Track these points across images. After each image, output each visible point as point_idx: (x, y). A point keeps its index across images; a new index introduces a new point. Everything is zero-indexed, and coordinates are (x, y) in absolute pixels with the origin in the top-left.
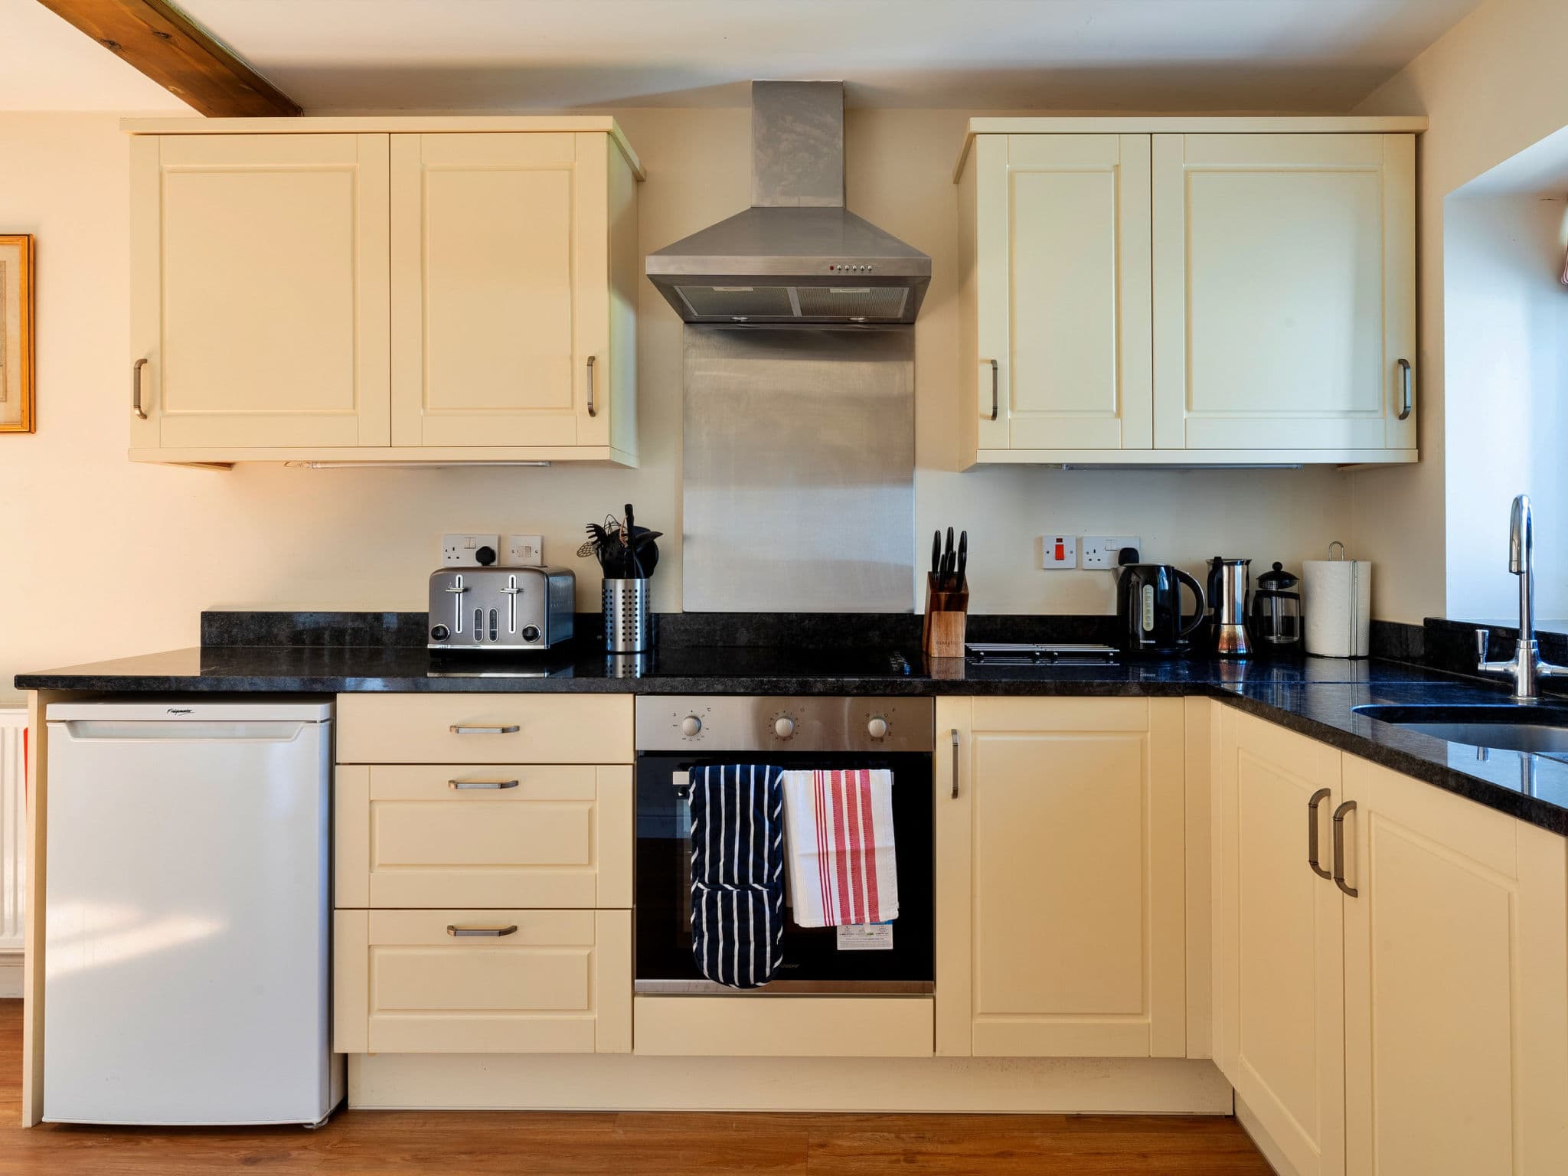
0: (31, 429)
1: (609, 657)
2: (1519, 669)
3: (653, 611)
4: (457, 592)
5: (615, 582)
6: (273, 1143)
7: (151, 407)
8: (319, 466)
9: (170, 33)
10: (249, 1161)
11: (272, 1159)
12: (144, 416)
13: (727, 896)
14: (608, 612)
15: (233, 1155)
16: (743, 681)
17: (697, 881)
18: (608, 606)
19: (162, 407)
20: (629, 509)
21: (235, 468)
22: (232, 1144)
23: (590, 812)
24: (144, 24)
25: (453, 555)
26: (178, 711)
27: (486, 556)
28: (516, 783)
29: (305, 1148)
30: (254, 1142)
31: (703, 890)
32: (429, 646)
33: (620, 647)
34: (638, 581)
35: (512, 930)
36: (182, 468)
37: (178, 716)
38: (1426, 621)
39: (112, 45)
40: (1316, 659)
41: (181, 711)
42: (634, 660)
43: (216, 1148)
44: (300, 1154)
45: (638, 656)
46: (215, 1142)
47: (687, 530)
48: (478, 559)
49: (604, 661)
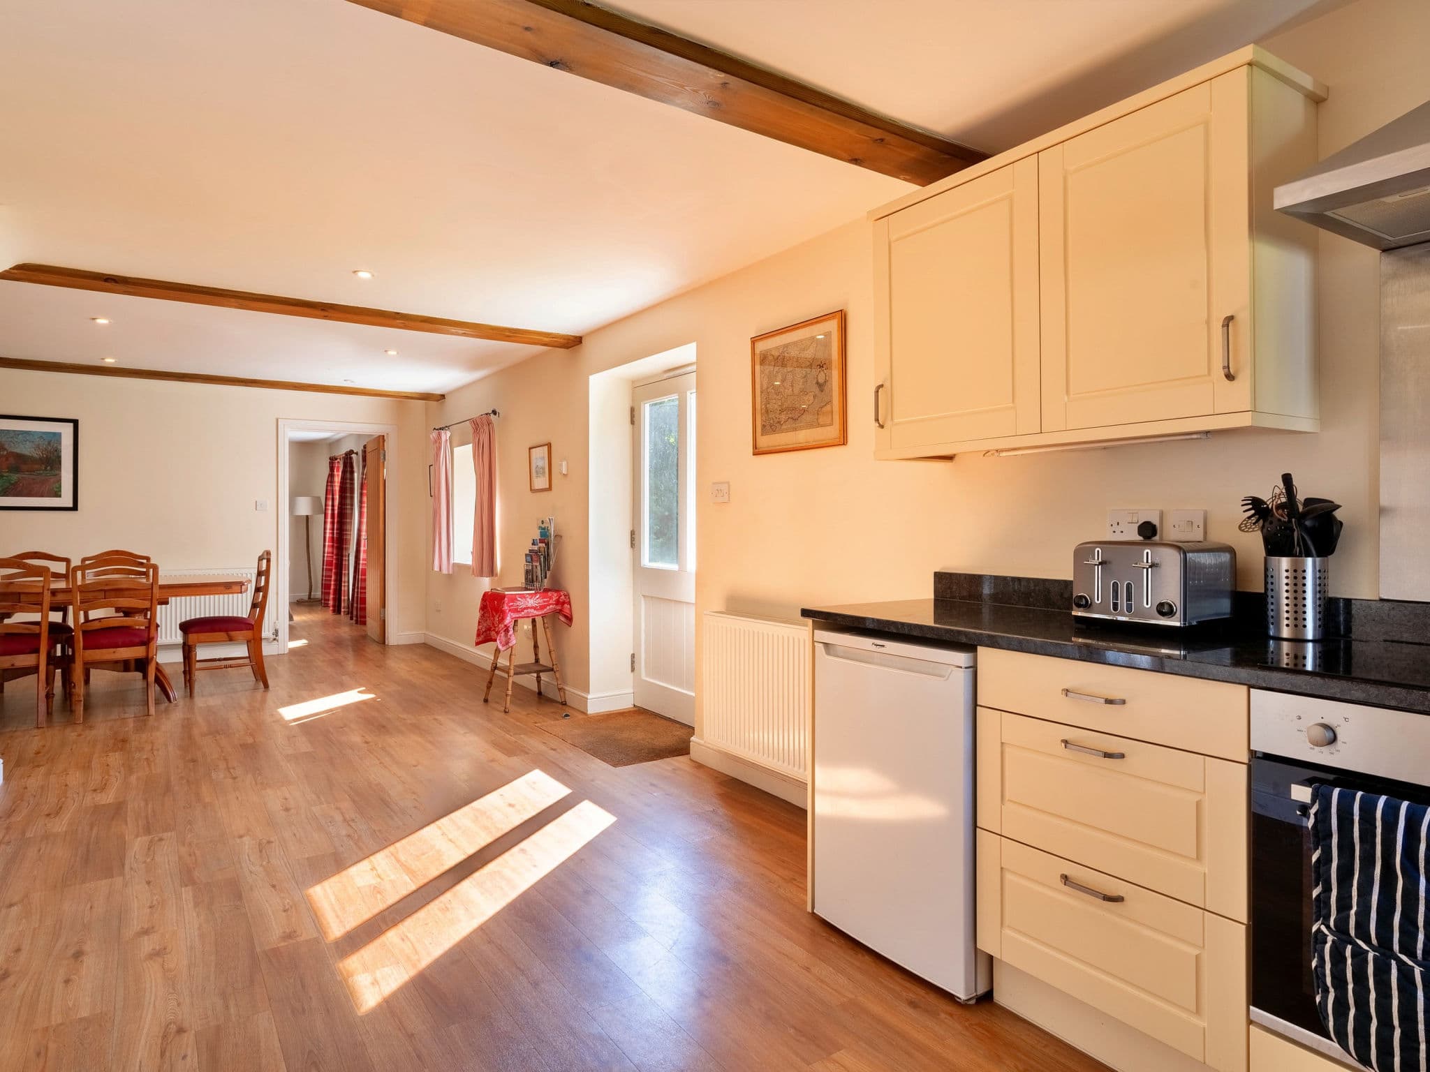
0: (844, 443)
1: (1271, 642)
3: (1332, 594)
4: (1096, 565)
5: (1279, 562)
6: (932, 999)
7: (885, 419)
8: (1004, 454)
9: (883, 137)
10: (913, 1004)
11: (927, 1011)
12: (882, 427)
13: (1359, 955)
14: (1270, 593)
15: (904, 994)
16: (1394, 692)
17: (1320, 922)
18: (1270, 586)
19: (892, 419)
20: (1287, 479)
21: (956, 458)
22: (908, 985)
23: (1198, 805)
24: (865, 138)
25: (1118, 529)
26: (878, 645)
27: (1148, 531)
28: (1122, 756)
29: (951, 1015)
30: (921, 992)
31: (1327, 936)
32: (1074, 613)
33: (1286, 633)
34: (1309, 561)
35: (1118, 899)
36: (909, 462)
37: (877, 648)
39: (855, 161)
41: (880, 645)
42: (1304, 650)
43: (897, 983)
44: (946, 1018)
45: (1310, 645)
46: (898, 977)
47: (1384, 501)
48: (1140, 534)
49: (1266, 646)
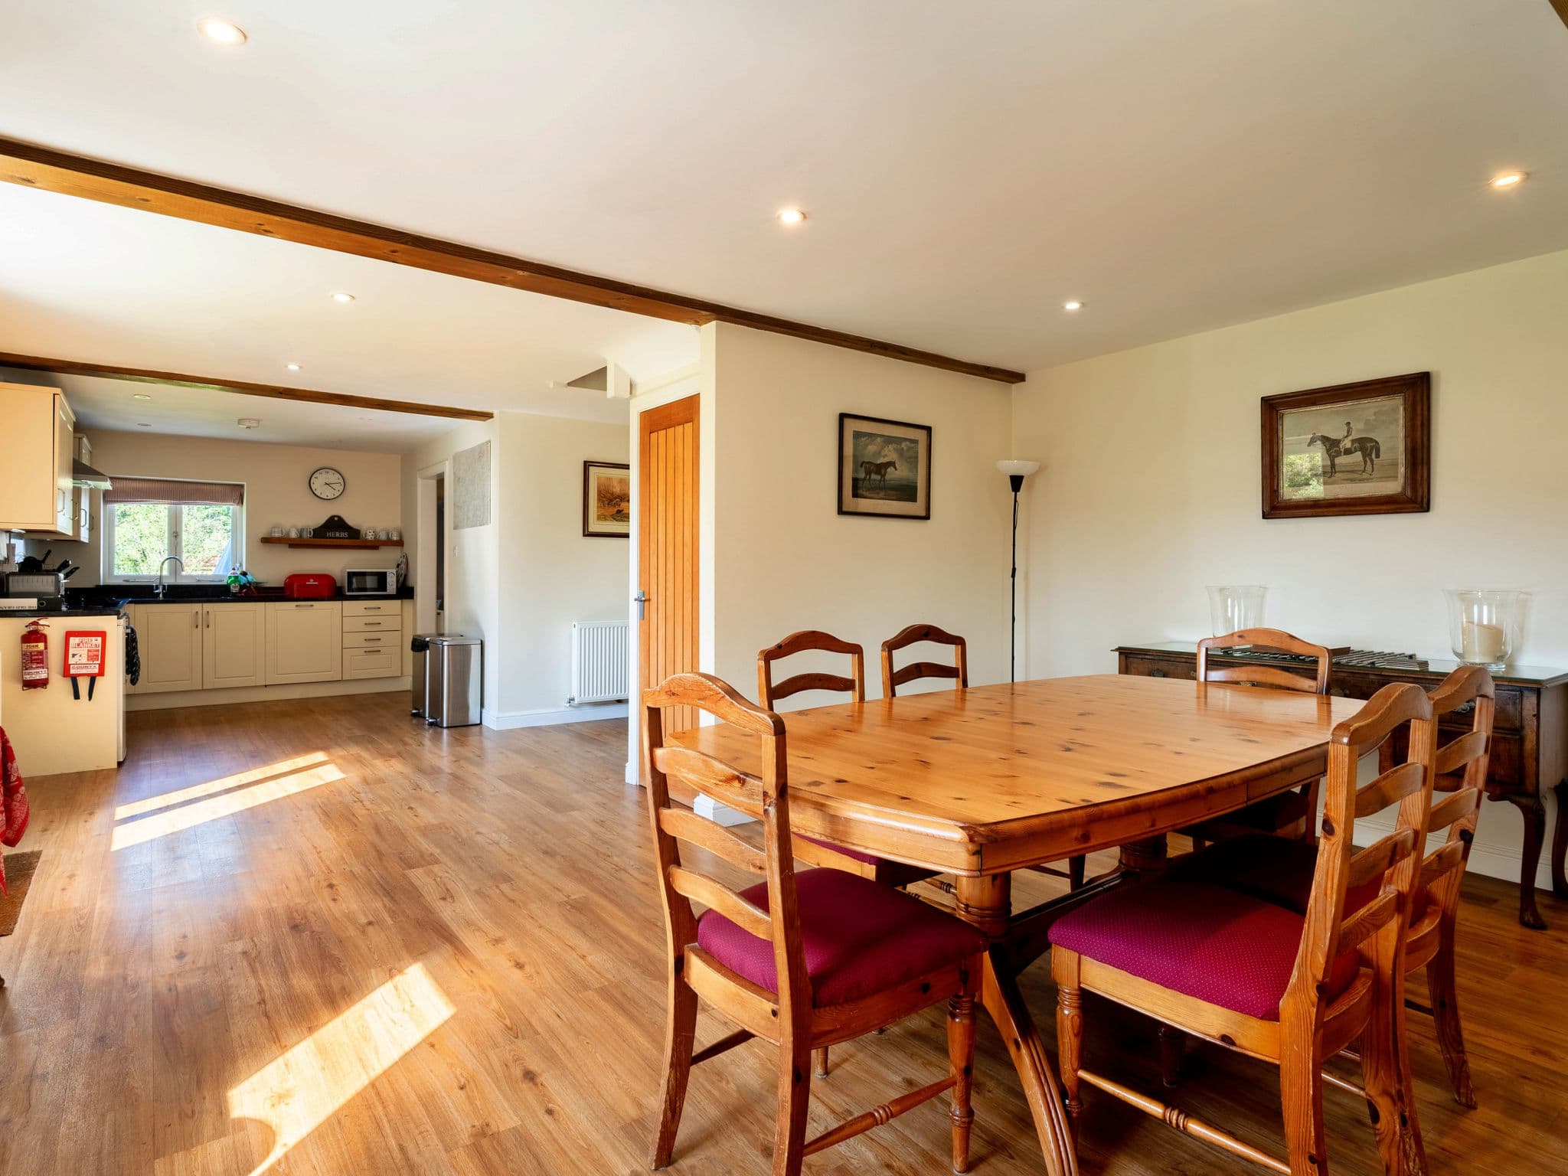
2: (160, 591)
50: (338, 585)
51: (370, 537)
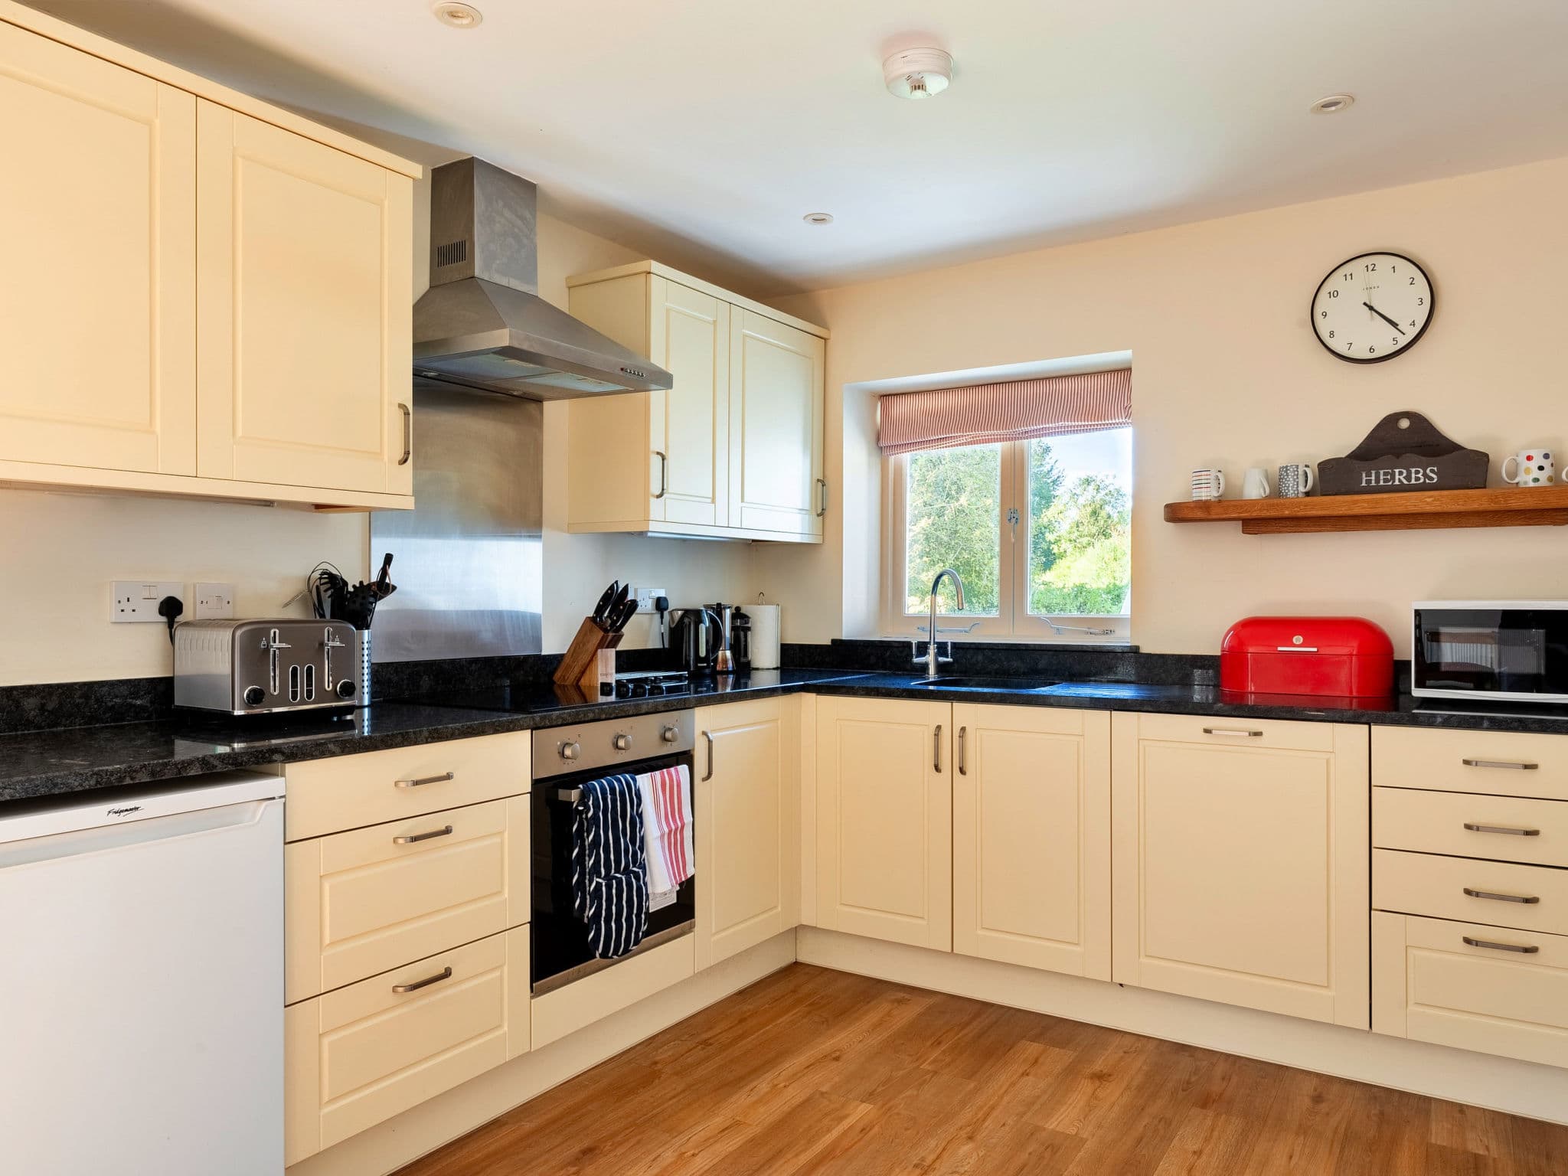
2: (930, 658)
4: (275, 649)
23: (502, 843)
25: (128, 607)
26: (122, 811)
27: (171, 608)
28: (449, 828)
35: (448, 971)
37: (122, 818)
38: (833, 641)
40: (757, 672)
41: (127, 810)
42: (362, 715)
45: (366, 710)
48: (163, 612)
50: (1397, 657)
51: (1529, 476)
